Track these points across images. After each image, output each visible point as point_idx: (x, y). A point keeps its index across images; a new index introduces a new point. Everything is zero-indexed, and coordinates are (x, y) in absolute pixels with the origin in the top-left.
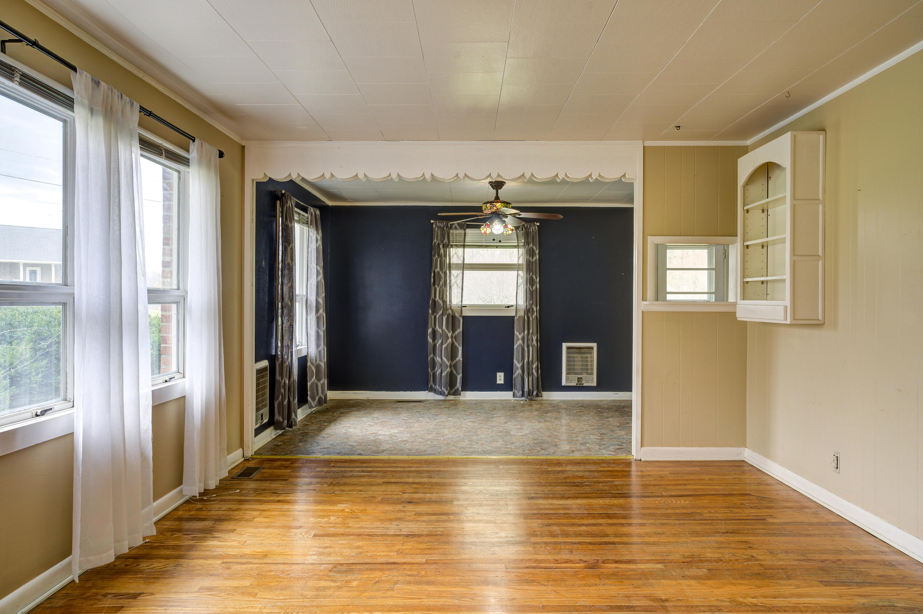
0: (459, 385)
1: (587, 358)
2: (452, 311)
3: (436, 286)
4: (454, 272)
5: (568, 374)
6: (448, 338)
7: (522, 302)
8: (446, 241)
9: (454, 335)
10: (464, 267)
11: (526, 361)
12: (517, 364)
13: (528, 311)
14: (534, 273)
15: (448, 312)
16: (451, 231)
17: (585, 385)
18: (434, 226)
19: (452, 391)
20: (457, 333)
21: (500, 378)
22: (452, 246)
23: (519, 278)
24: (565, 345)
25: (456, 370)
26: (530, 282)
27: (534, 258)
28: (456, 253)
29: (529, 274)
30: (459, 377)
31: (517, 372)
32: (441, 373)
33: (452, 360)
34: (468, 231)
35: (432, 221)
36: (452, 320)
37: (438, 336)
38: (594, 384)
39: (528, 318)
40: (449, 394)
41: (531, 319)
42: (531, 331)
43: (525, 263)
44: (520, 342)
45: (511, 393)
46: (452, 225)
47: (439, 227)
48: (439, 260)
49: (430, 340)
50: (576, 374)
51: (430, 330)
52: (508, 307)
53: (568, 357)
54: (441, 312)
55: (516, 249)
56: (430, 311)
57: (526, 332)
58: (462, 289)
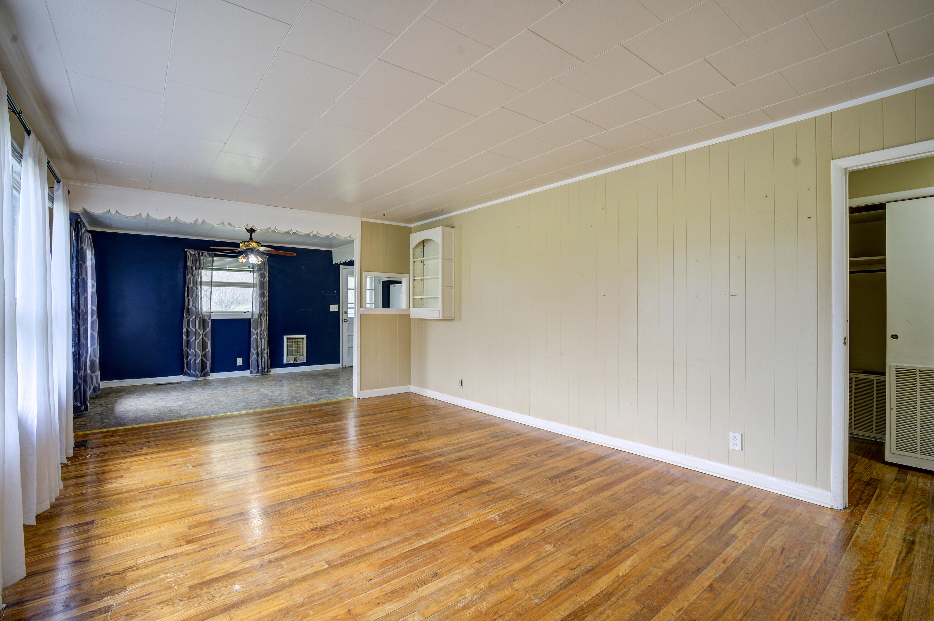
0: (208, 369)
1: (300, 344)
2: (203, 316)
3: (190, 297)
4: (204, 288)
5: (287, 356)
6: (200, 335)
7: (256, 310)
8: (198, 264)
9: (204, 333)
10: (212, 284)
11: (259, 349)
12: (253, 351)
13: (261, 314)
14: (265, 289)
15: (199, 317)
16: (202, 258)
17: (299, 362)
18: (188, 253)
19: (204, 372)
20: (206, 331)
21: (240, 362)
22: (203, 269)
23: (255, 293)
24: (285, 337)
25: (206, 358)
26: (262, 295)
27: (265, 280)
28: (206, 274)
29: (262, 290)
30: (209, 363)
31: (253, 357)
32: (195, 361)
33: (202, 352)
34: (215, 258)
35: (186, 250)
36: (203, 323)
37: (191, 334)
38: (305, 361)
39: (261, 319)
40: (201, 376)
41: (263, 320)
42: (263, 329)
43: (258, 283)
44: (255, 336)
45: (249, 371)
46: (203, 253)
47: (192, 255)
48: (192, 278)
49: (185, 337)
50: (292, 355)
51: (184, 330)
52: (245, 312)
53: (287, 345)
54: (194, 317)
55: (252, 273)
56: (185, 316)
57: (259, 330)
58: (211, 300)
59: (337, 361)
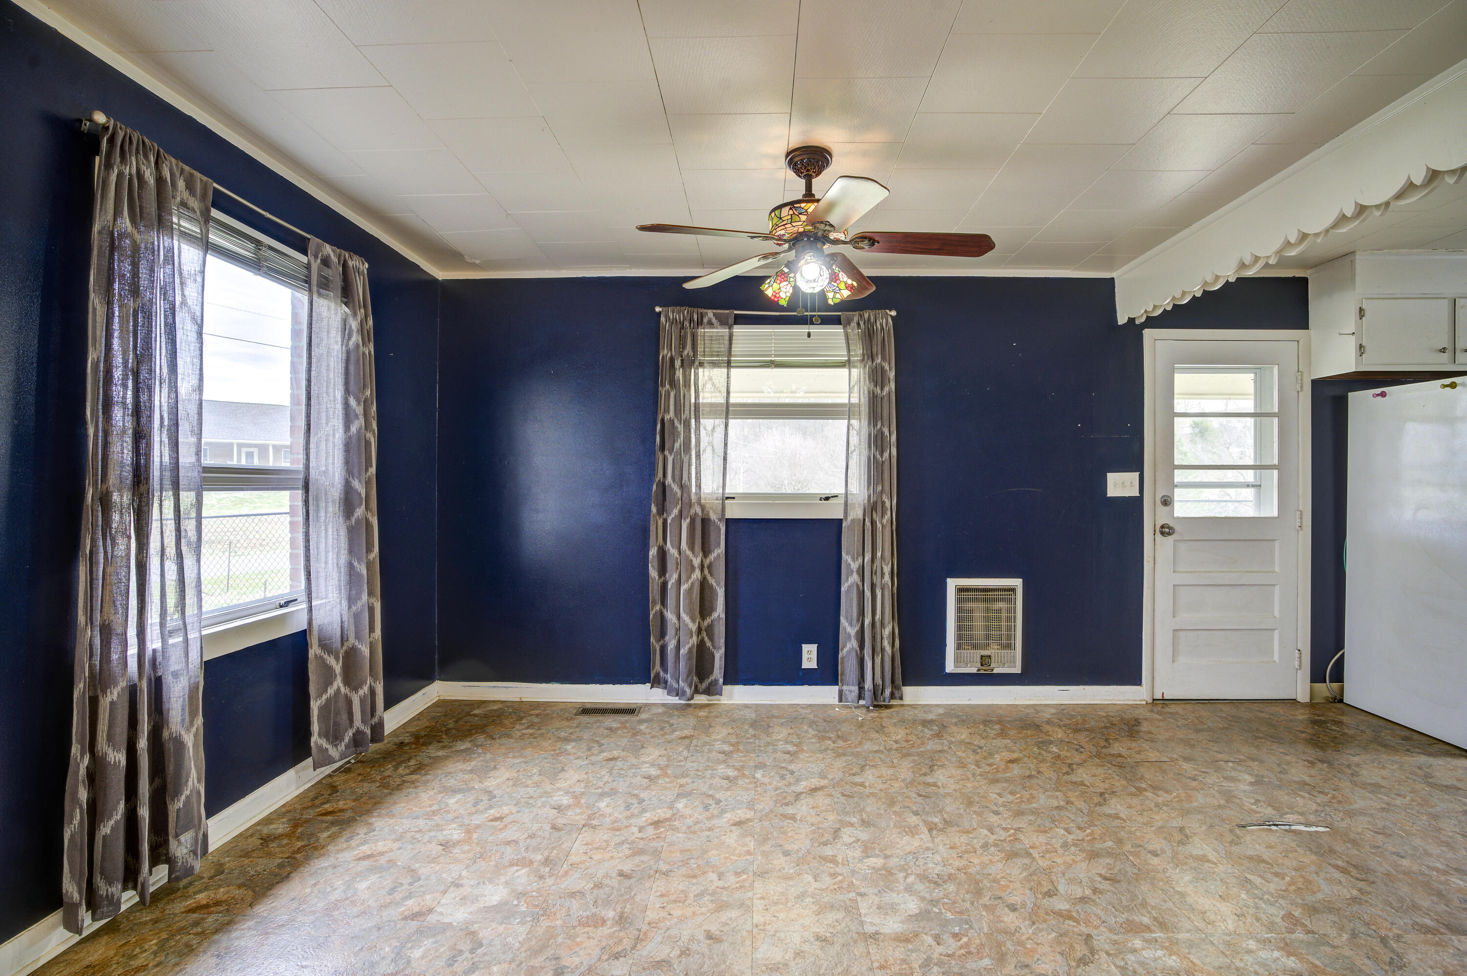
0: (718, 672)
1: (999, 611)
2: (703, 508)
3: (666, 453)
4: (707, 423)
5: (959, 647)
6: (693, 569)
7: (859, 490)
8: (688, 350)
9: (707, 562)
10: (728, 411)
11: (868, 621)
12: (848, 628)
13: (873, 507)
14: (886, 423)
15: (692, 511)
16: (701, 331)
17: (996, 671)
18: (663, 319)
19: (704, 685)
20: (712, 557)
21: (810, 657)
22: (701, 364)
23: (853, 433)
24: (952, 584)
25: (712, 639)
26: (877, 441)
27: (886, 389)
28: (710, 379)
29: (875, 425)
30: (719, 656)
31: (848, 647)
32: (678, 648)
33: (703, 617)
34: (738, 330)
35: (658, 309)
36: (703, 529)
37: (671, 565)
38: (1017, 670)
39: (873, 523)
40: (697, 691)
41: (879, 525)
42: (879, 554)
43: (864, 401)
44: (855, 578)
45: (835, 689)
46: (702, 316)
47: (674, 322)
48: (672, 395)
49: (653, 573)
50: (975, 647)
51: (653, 552)
52: (827, 499)
53: (959, 610)
54: (676, 511)
55: (845, 371)
56: (654, 509)
57: (868, 557)
58: (725, 459)
59: (1136, 680)
